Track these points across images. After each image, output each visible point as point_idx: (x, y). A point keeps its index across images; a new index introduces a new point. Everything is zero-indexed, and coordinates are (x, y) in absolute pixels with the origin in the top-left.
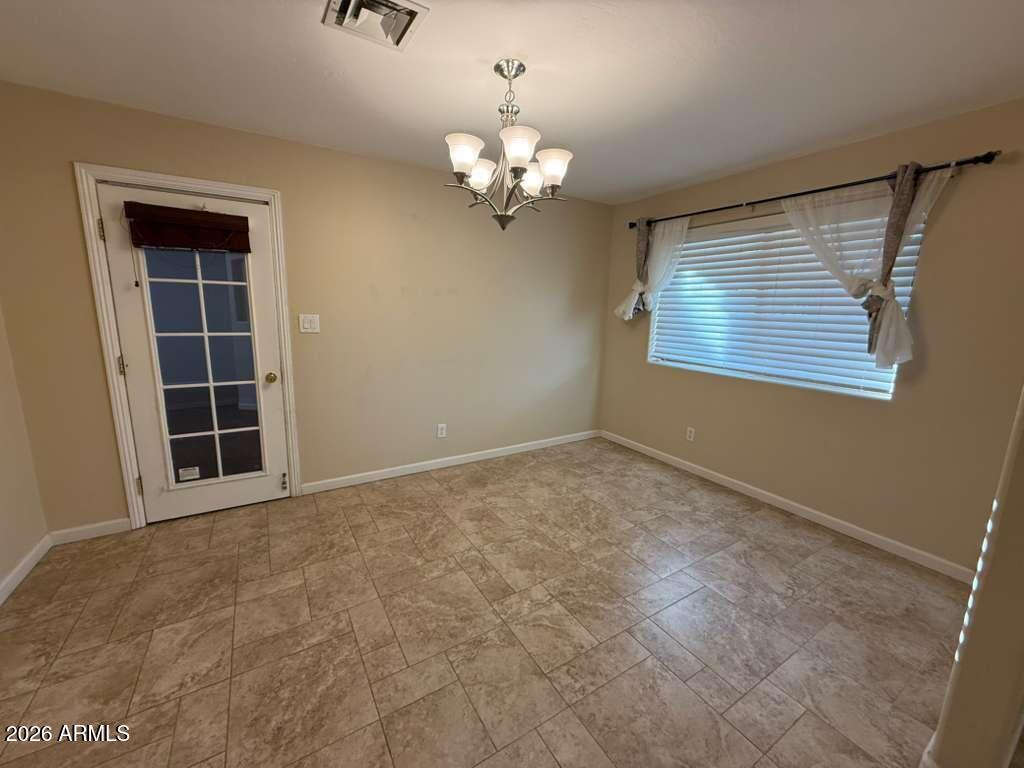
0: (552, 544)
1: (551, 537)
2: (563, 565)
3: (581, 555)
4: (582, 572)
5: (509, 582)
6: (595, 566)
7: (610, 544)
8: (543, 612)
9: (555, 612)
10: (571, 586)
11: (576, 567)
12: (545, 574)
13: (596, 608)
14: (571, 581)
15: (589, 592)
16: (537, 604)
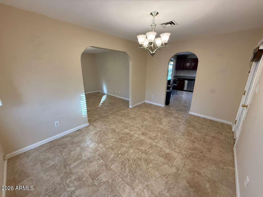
0: (138, 149)
1: (140, 152)
2: (133, 143)
3: (129, 147)
4: (128, 142)
5: (143, 136)
6: (125, 145)
7: (121, 154)
8: (134, 132)
9: (132, 133)
10: (130, 138)
11: (130, 143)
12: (137, 139)
13: (124, 135)
14: (130, 139)
15: (126, 138)
16: (136, 133)
